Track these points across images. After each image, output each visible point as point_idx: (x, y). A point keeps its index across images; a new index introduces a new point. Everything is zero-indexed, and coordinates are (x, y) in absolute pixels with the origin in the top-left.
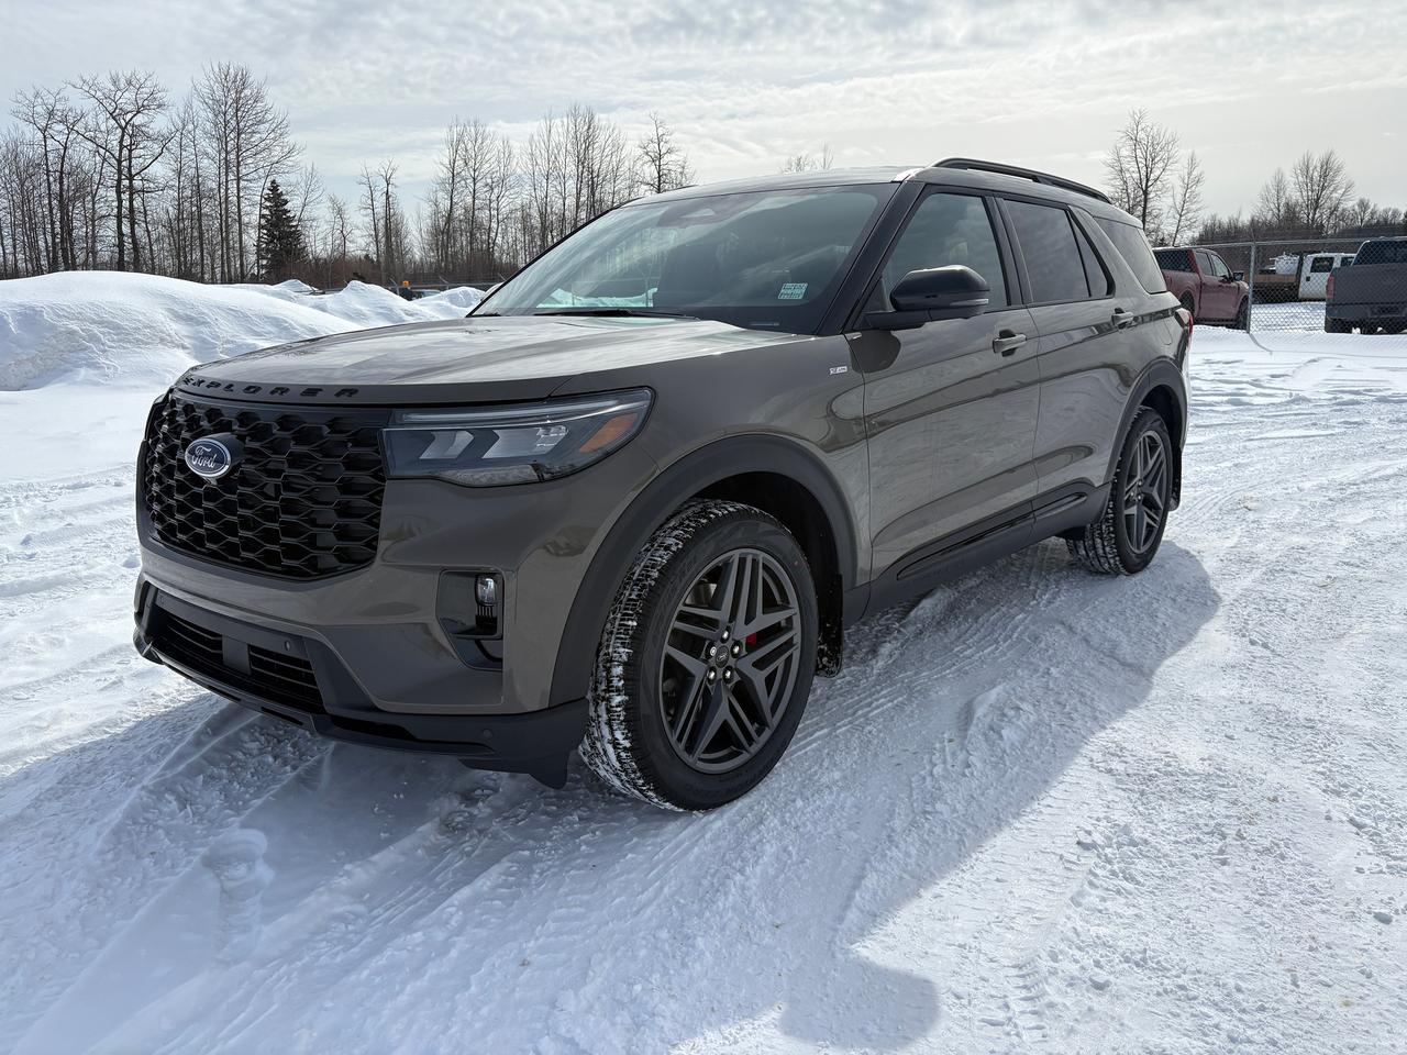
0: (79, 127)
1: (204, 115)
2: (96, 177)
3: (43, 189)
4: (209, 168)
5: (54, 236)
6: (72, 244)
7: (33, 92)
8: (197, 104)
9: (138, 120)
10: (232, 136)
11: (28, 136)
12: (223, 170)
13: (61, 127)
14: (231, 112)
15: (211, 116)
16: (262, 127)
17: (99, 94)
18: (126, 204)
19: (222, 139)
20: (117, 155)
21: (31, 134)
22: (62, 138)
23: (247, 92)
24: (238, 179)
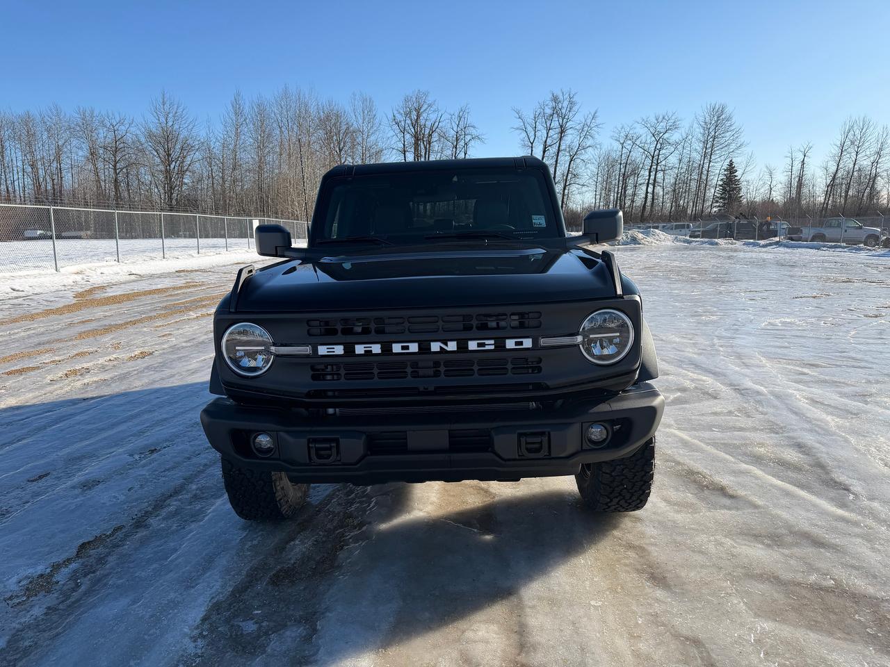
0: (638, 142)
1: (698, 132)
2: (641, 166)
3: (617, 172)
4: (697, 157)
5: (618, 193)
6: (625, 197)
7: (621, 126)
8: (696, 125)
9: (666, 136)
10: (711, 140)
11: (615, 148)
12: (703, 158)
13: (629, 142)
14: (713, 128)
15: (702, 131)
16: (728, 134)
17: (649, 125)
18: (652, 177)
19: (706, 142)
20: (652, 154)
21: (617, 146)
22: (629, 147)
23: (723, 116)
24: (710, 161)
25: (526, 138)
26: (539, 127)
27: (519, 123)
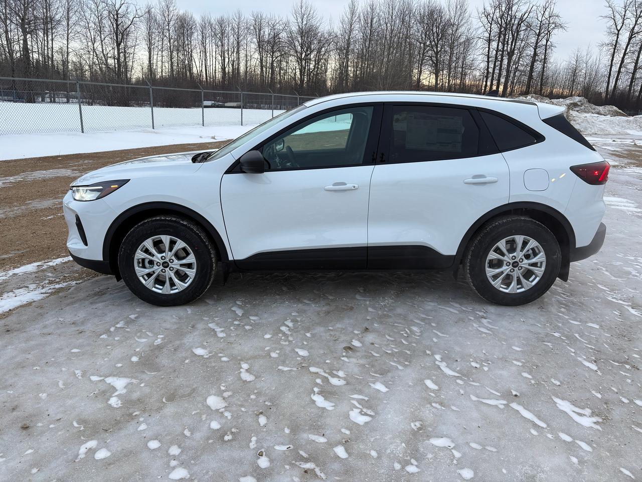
25: (614, 26)
26: (629, 14)
27: (609, 12)
